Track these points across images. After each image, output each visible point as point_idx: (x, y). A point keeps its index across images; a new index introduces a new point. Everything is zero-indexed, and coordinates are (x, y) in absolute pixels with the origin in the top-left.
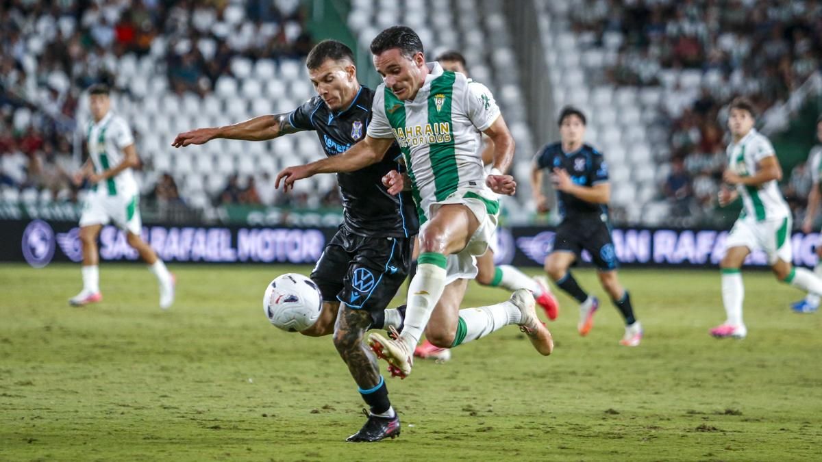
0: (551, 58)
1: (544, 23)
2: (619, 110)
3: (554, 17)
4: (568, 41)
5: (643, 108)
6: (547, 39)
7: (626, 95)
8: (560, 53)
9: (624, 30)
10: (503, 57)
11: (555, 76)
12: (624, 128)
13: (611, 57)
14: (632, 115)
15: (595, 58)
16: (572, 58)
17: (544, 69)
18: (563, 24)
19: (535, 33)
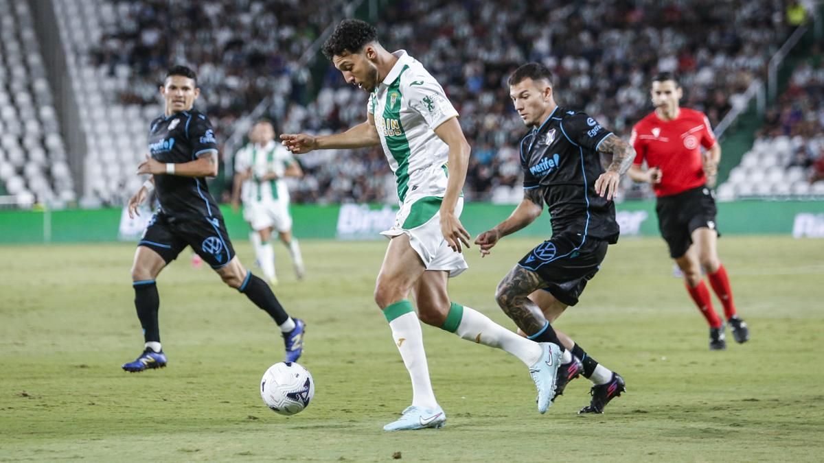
0: (76, 85)
1: (71, 59)
2: (128, 121)
3: (77, 54)
4: (89, 72)
5: (146, 120)
6: (73, 71)
7: (133, 111)
8: (83, 81)
9: (131, 63)
10: (41, 85)
11: (80, 99)
12: (132, 136)
13: (122, 84)
14: (138, 126)
15: (109, 84)
16: (92, 86)
17: (71, 93)
18: (84, 59)
19: (64, 67)
